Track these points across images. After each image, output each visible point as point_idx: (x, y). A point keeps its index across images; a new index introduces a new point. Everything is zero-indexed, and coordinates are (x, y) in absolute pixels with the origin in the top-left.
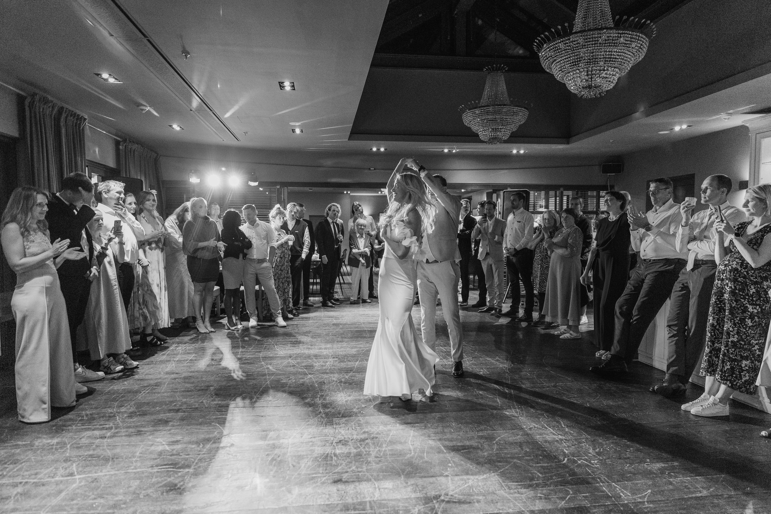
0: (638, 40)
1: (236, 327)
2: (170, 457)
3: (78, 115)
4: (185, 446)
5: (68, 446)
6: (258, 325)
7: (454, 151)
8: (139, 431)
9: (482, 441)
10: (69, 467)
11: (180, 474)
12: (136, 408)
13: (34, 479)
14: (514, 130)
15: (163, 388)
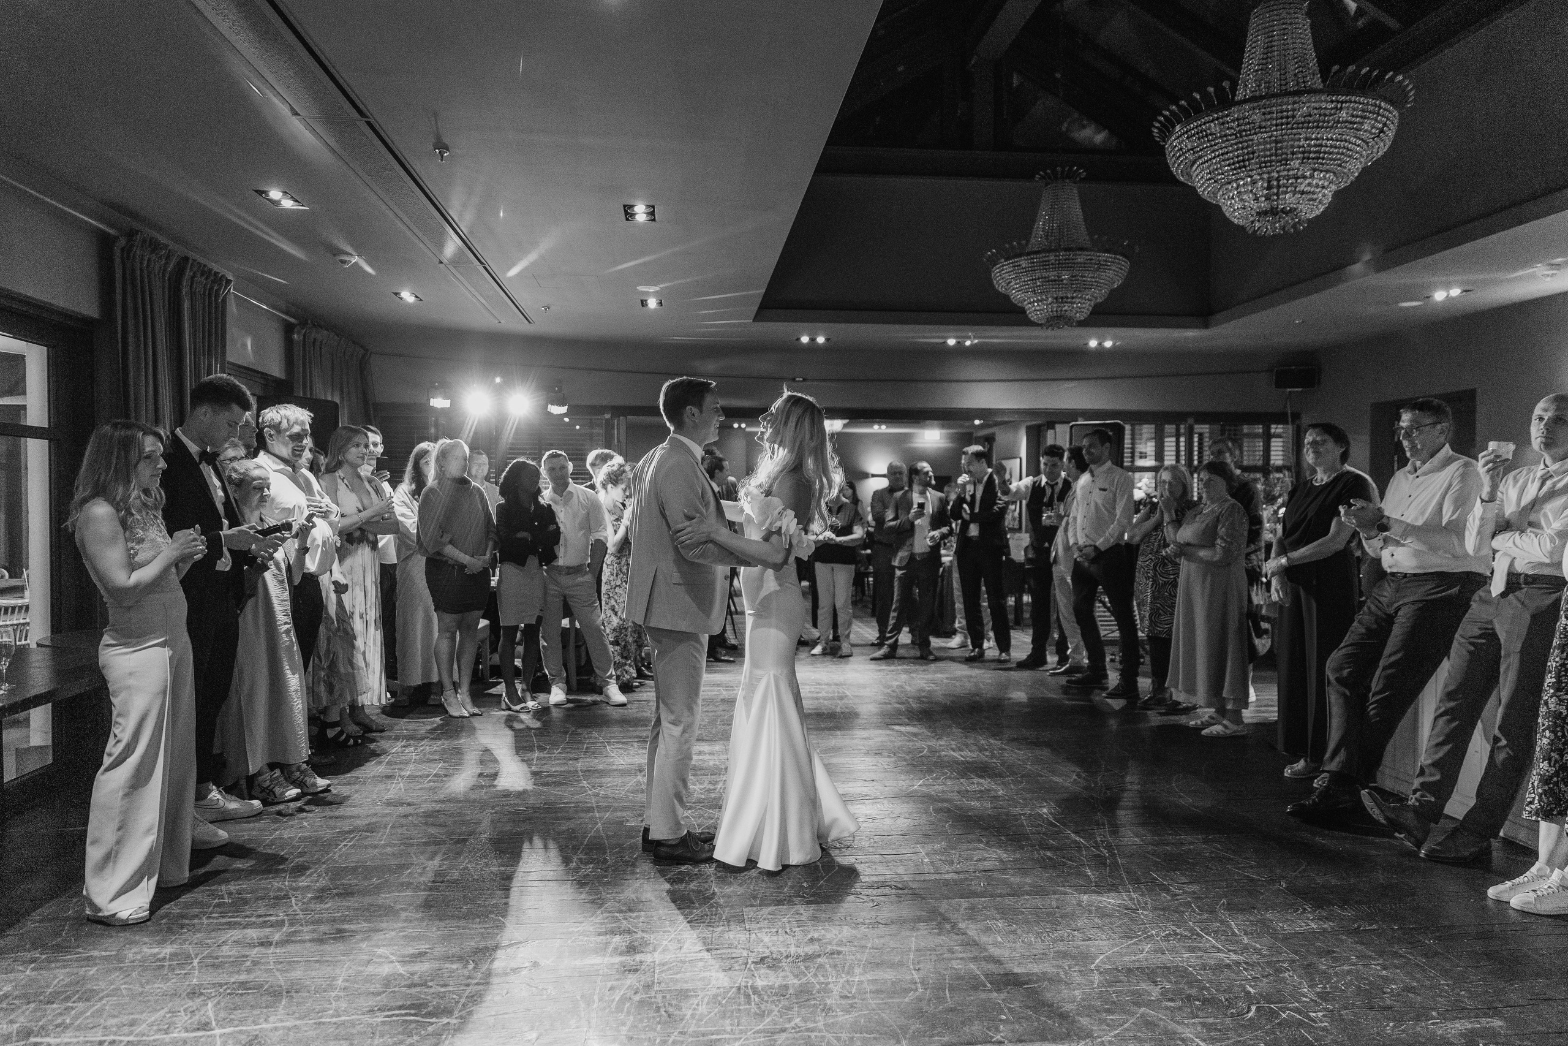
0: (1378, 114)
1: (523, 705)
2: (409, 991)
3: (216, 273)
4: (436, 965)
5: (196, 962)
6: (569, 701)
7: (968, 343)
8: (339, 931)
9: (1066, 964)
10: (198, 1009)
11: (430, 1029)
12: (331, 879)
13: (128, 1035)
14: (1099, 300)
15: (382, 838)
